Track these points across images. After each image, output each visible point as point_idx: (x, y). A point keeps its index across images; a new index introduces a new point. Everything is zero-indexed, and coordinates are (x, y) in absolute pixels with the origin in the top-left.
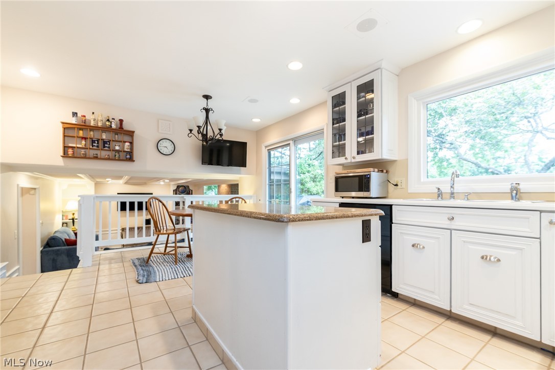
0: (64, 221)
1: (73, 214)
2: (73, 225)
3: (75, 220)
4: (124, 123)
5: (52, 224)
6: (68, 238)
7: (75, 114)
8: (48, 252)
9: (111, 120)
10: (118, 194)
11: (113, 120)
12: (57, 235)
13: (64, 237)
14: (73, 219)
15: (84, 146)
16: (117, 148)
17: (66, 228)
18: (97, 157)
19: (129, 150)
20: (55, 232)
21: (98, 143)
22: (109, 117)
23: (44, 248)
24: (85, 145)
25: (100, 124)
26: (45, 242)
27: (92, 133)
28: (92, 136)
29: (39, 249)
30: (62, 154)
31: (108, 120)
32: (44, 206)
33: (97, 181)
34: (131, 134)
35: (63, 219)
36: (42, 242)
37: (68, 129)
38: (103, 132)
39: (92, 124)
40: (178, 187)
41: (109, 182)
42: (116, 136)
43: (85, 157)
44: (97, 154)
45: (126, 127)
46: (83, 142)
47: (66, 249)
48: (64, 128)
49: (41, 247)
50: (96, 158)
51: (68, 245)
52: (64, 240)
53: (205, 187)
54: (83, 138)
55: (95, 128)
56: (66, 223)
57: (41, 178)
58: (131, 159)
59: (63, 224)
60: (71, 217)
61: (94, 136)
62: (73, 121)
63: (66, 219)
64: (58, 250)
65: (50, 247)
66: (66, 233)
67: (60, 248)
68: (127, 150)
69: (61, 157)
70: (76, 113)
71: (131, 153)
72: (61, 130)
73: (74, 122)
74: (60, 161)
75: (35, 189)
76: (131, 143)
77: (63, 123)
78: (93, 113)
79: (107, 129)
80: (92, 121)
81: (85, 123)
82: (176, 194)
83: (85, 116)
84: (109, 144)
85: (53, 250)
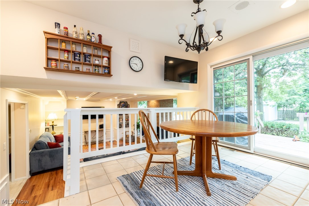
0: (46, 127)
1: (53, 122)
2: (53, 130)
3: (54, 126)
4: (103, 38)
5: (38, 130)
6: (50, 142)
7: (57, 25)
8: (34, 154)
9: (91, 34)
10: (82, 107)
11: (93, 35)
12: (42, 139)
13: (46, 141)
14: (53, 126)
15: (66, 59)
16: (97, 62)
17: (48, 132)
18: (79, 71)
19: (107, 65)
20: (40, 136)
21: (79, 57)
22: (89, 31)
23: (32, 150)
24: (68, 58)
25: (81, 38)
26: (33, 145)
27: (74, 46)
28: (74, 50)
29: (28, 151)
30: (45, 66)
31: (89, 34)
32: (31, 117)
33: (68, 99)
34: (108, 49)
35: (46, 126)
36: (30, 145)
37: (50, 39)
38: (84, 46)
39: (74, 36)
40: (121, 102)
41: (77, 99)
42: (96, 51)
43: (67, 71)
44: (79, 68)
45: (104, 42)
46: (66, 55)
47: (49, 151)
48: (48, 39)
49: (30, 150)
50: (77, 72)
51: (50, 148)
52: (47, 143)
53: (138, 103)
54: (65, 51)
55: (77, 42)
56: (48, 128)
57: (29, 95)
58: (109, 74)
59: (46, 129)
60: (51, 124)
61: (76, 49)
62: (56, 31)
63: (48, 125)
64: (43, 152)
65: (37, 149)
66: (48, 137)
67: (44, 150)
68: (105, 65)
69: (44, 70)
70: (59, 24)
71: (109, 68)
72: (44, 41)
73: (57, 33)
74: (43, 75)
75: (25, 104)
76: (109, 59)
77: (45, 33)
78: (75, 26)
79: (87, 43)
80: (74, 33)
81: (67, 35)
82: (119, 107)
83: (67, 28)
84: (90, 59)
85: (39, 153)
